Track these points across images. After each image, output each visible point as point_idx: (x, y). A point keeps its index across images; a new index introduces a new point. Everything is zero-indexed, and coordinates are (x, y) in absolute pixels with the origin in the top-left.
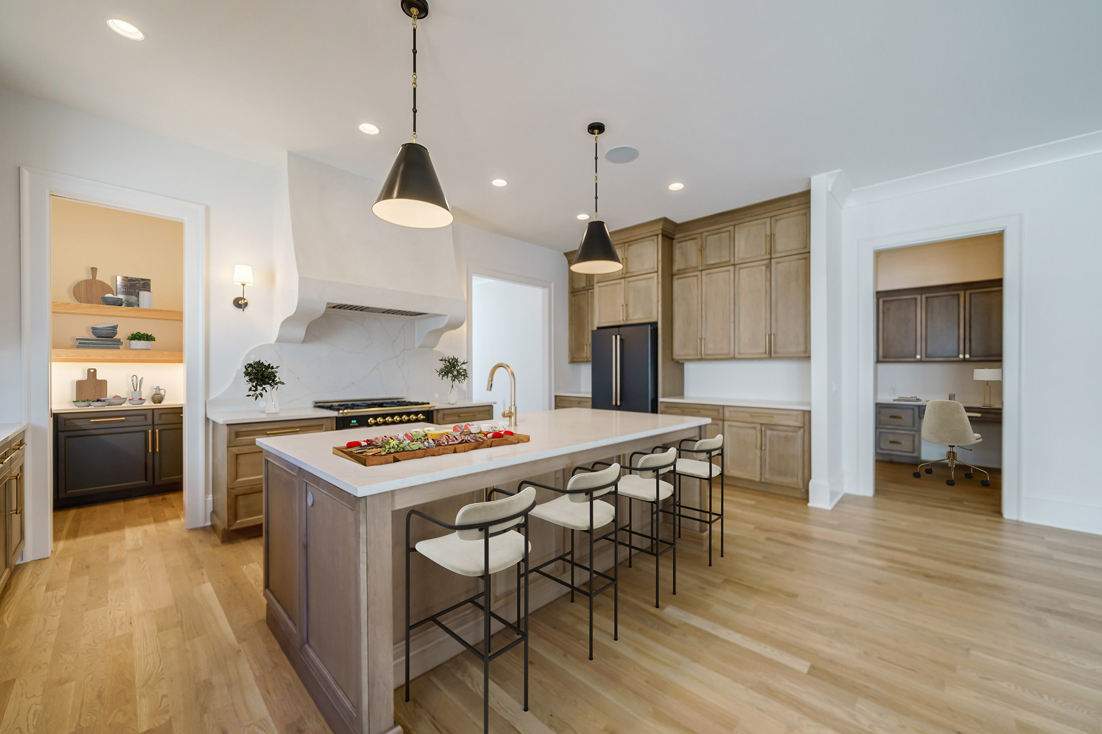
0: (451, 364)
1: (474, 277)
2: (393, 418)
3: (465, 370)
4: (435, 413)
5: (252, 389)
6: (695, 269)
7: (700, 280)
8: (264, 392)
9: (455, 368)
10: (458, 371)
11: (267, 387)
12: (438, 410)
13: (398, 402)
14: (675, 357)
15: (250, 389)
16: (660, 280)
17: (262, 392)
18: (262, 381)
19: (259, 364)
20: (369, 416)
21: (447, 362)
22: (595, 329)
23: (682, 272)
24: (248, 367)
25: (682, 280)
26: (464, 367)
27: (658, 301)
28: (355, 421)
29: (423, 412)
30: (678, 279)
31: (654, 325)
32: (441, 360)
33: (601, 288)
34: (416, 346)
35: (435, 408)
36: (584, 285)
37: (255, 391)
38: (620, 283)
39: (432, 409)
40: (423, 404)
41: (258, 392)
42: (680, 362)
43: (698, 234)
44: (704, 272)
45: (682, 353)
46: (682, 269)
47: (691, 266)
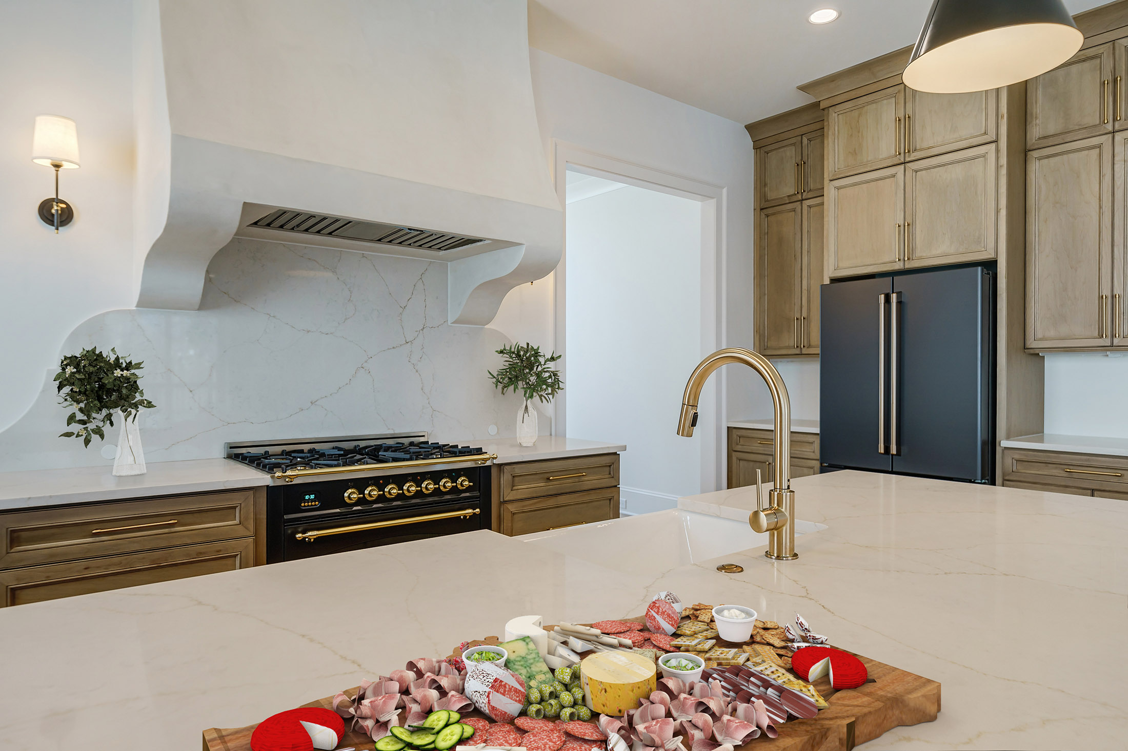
0: (522, 361)
1: (569, 174)
2: (401, 488)
3: (555, 375)
4: (494, 472)
5: (77, 419)
6: (1091, 131)
7: (1107, 156)
8: (107, 428)
9: (531, 369)
10: (538, 375)
11: (118, 414)
12: (500, 466)
13: (412, 444)
14: (1032, 343)
15: (71, 419)
16: (1004, 160)
17: (101, 424)
18: (100, 399)
19: (94, 357)
20: (345, 484)
21: (514, 356)
22: (827, 281)
23: (1054, 142)
24: (67, 365)
25: (1052, 160)
26: (551, 366)
27: (998, 211)
28: (312, 497)
29: (466, 472)
30: (1040, 158)
31: (990, 266)
32: (501, 352)
33: (841, 191)
34: (450, 320)
35: (495, 461)
36: (792, 191)
37: (83, 422)
38: (889, 176)
39: (488, 463)
40: (467, 451)
41: (91, 426)
42: (1040, 354)
43: (1102, 46)
44: (1119, 137)
45: (1052, 333)
46: (1054, 134)
47: (1080, 125)
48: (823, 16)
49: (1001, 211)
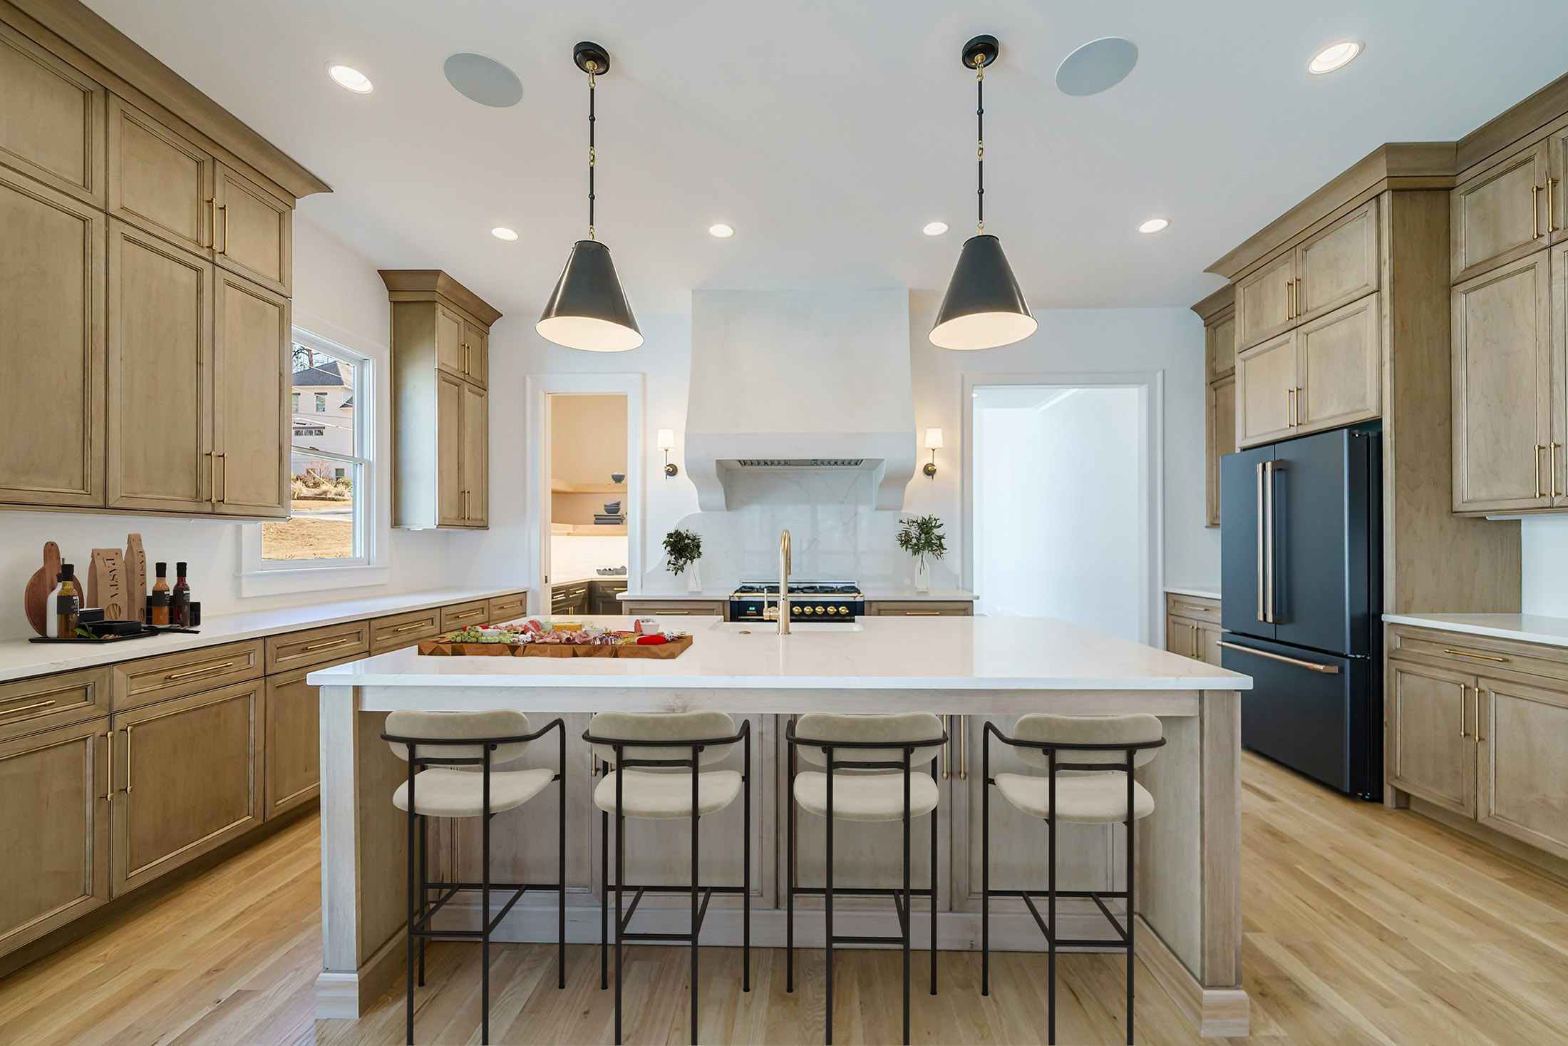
3: (942, 538)
4: (866, 605)
5: (672, 562)
6: (1524, 249)
7: (1543, 277)
8: (683, 568)
11: (689, 561)
14: (1458, 506)
15: (669, 562)
16: (1387, 310)
17: (681, 566)
18: (683, 554)
19: (678, 534)
22: (1239, 452)
23: (1483, 270)
25: (1481, 291)
27: (1381, 365)
28: (753, 609)
30: (1466, 292)
31: (1373, 428)
37: (674, 564)
38: (1287, 342)
41: (678, 566)
42: (1487, 518)
43: (1536, 145)
44: (1557, 251)
45: (1483, 494)
46: (1484, 259)
47: (1511, 245)
48: (1154, 225)
49: (1386, 364)
